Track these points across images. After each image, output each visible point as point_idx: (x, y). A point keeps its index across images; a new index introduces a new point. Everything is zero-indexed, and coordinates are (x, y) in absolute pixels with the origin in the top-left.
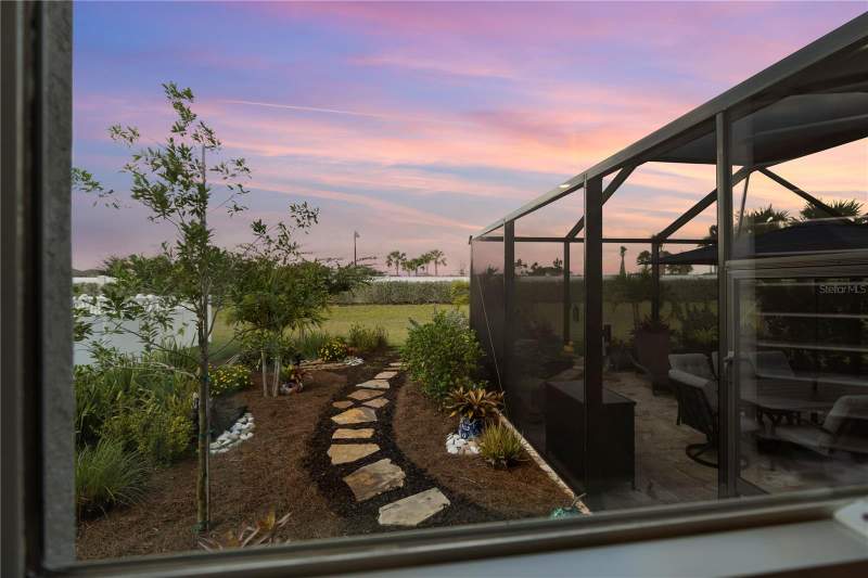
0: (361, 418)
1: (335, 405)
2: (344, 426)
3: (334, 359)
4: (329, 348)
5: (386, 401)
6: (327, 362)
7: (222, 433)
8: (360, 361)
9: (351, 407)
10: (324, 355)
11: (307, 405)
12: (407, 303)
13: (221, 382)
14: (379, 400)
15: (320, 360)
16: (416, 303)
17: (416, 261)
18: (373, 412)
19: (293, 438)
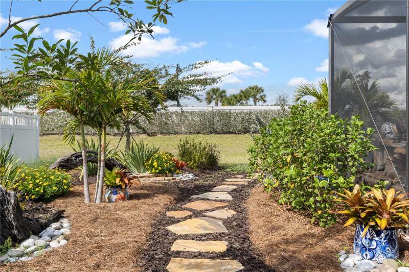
0: (205, 228)
1: (169, 214)
2: (186, 237)
3: (162, 173)
4: (158, 159)
5: (232, 213)
6: (157, 175)
7: (28, 237)
8: (191, 176)
9: (190, 217)
10: (152, 166)
11: (135, 213)
12: (230, 133)
13: (38, 185)
14: (224, 211)
15: (147, 173)
16: (239, 132)
17: (235, 96)
18: (220, 223)
19: (119, 247)
